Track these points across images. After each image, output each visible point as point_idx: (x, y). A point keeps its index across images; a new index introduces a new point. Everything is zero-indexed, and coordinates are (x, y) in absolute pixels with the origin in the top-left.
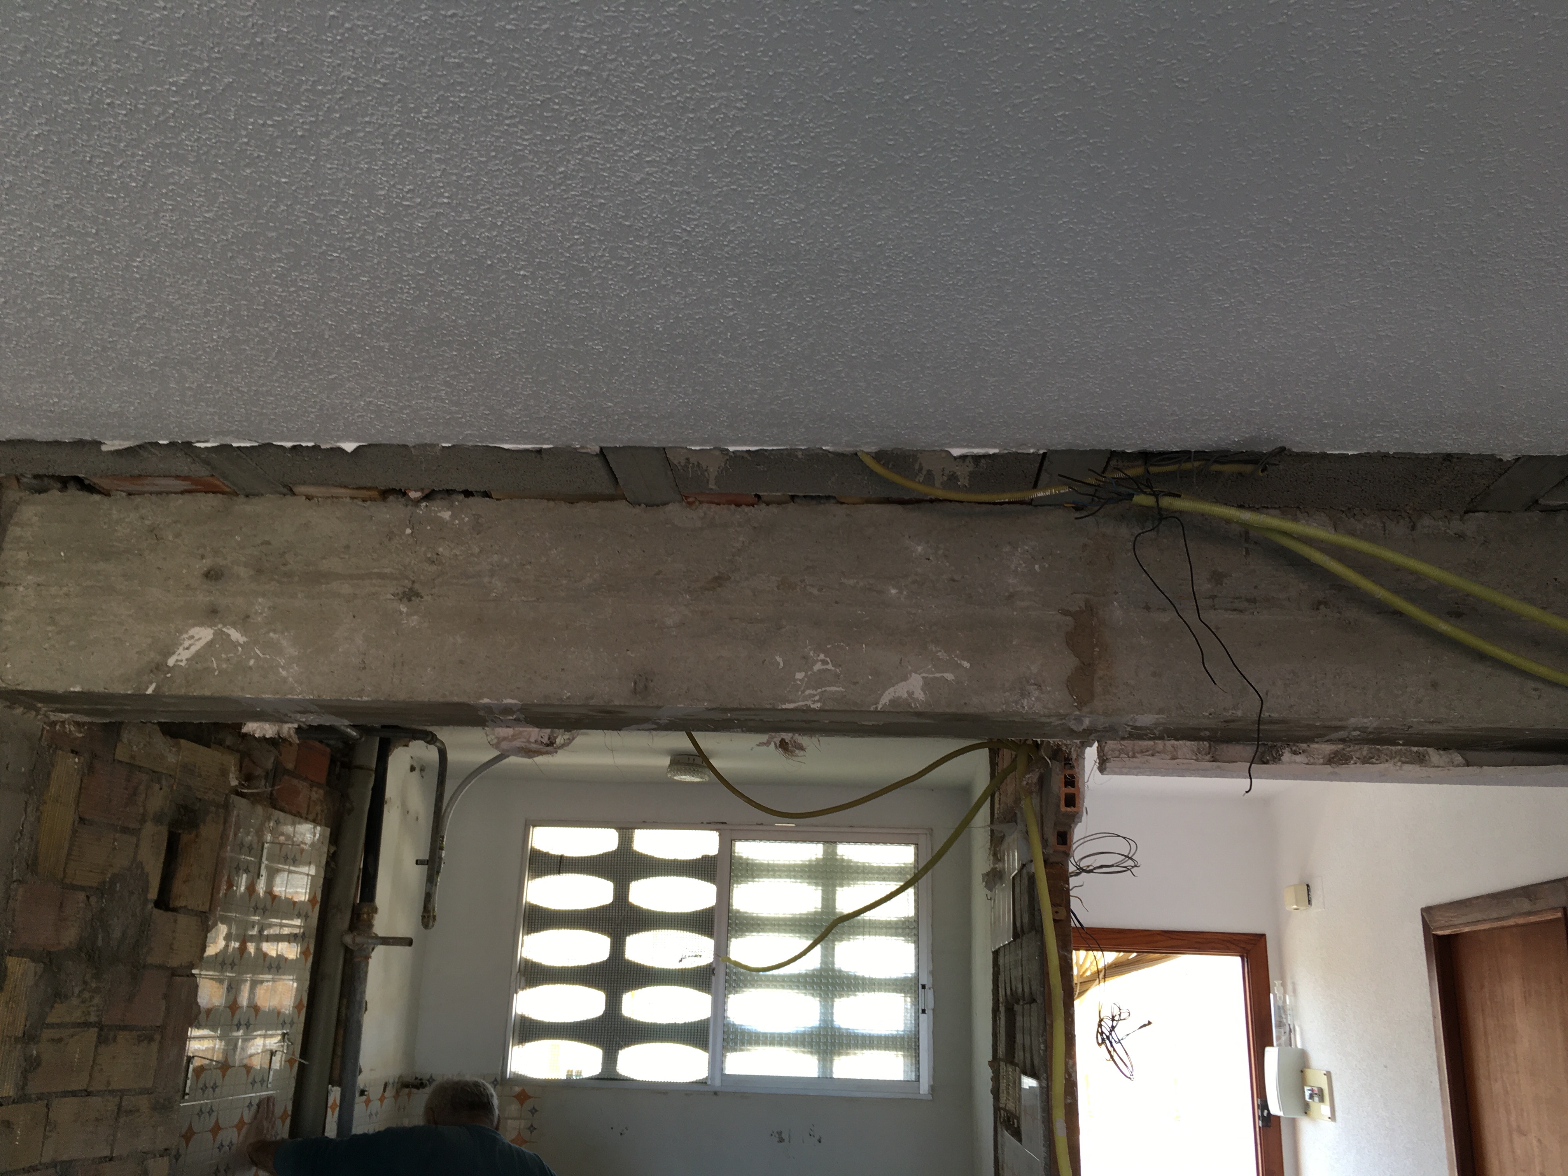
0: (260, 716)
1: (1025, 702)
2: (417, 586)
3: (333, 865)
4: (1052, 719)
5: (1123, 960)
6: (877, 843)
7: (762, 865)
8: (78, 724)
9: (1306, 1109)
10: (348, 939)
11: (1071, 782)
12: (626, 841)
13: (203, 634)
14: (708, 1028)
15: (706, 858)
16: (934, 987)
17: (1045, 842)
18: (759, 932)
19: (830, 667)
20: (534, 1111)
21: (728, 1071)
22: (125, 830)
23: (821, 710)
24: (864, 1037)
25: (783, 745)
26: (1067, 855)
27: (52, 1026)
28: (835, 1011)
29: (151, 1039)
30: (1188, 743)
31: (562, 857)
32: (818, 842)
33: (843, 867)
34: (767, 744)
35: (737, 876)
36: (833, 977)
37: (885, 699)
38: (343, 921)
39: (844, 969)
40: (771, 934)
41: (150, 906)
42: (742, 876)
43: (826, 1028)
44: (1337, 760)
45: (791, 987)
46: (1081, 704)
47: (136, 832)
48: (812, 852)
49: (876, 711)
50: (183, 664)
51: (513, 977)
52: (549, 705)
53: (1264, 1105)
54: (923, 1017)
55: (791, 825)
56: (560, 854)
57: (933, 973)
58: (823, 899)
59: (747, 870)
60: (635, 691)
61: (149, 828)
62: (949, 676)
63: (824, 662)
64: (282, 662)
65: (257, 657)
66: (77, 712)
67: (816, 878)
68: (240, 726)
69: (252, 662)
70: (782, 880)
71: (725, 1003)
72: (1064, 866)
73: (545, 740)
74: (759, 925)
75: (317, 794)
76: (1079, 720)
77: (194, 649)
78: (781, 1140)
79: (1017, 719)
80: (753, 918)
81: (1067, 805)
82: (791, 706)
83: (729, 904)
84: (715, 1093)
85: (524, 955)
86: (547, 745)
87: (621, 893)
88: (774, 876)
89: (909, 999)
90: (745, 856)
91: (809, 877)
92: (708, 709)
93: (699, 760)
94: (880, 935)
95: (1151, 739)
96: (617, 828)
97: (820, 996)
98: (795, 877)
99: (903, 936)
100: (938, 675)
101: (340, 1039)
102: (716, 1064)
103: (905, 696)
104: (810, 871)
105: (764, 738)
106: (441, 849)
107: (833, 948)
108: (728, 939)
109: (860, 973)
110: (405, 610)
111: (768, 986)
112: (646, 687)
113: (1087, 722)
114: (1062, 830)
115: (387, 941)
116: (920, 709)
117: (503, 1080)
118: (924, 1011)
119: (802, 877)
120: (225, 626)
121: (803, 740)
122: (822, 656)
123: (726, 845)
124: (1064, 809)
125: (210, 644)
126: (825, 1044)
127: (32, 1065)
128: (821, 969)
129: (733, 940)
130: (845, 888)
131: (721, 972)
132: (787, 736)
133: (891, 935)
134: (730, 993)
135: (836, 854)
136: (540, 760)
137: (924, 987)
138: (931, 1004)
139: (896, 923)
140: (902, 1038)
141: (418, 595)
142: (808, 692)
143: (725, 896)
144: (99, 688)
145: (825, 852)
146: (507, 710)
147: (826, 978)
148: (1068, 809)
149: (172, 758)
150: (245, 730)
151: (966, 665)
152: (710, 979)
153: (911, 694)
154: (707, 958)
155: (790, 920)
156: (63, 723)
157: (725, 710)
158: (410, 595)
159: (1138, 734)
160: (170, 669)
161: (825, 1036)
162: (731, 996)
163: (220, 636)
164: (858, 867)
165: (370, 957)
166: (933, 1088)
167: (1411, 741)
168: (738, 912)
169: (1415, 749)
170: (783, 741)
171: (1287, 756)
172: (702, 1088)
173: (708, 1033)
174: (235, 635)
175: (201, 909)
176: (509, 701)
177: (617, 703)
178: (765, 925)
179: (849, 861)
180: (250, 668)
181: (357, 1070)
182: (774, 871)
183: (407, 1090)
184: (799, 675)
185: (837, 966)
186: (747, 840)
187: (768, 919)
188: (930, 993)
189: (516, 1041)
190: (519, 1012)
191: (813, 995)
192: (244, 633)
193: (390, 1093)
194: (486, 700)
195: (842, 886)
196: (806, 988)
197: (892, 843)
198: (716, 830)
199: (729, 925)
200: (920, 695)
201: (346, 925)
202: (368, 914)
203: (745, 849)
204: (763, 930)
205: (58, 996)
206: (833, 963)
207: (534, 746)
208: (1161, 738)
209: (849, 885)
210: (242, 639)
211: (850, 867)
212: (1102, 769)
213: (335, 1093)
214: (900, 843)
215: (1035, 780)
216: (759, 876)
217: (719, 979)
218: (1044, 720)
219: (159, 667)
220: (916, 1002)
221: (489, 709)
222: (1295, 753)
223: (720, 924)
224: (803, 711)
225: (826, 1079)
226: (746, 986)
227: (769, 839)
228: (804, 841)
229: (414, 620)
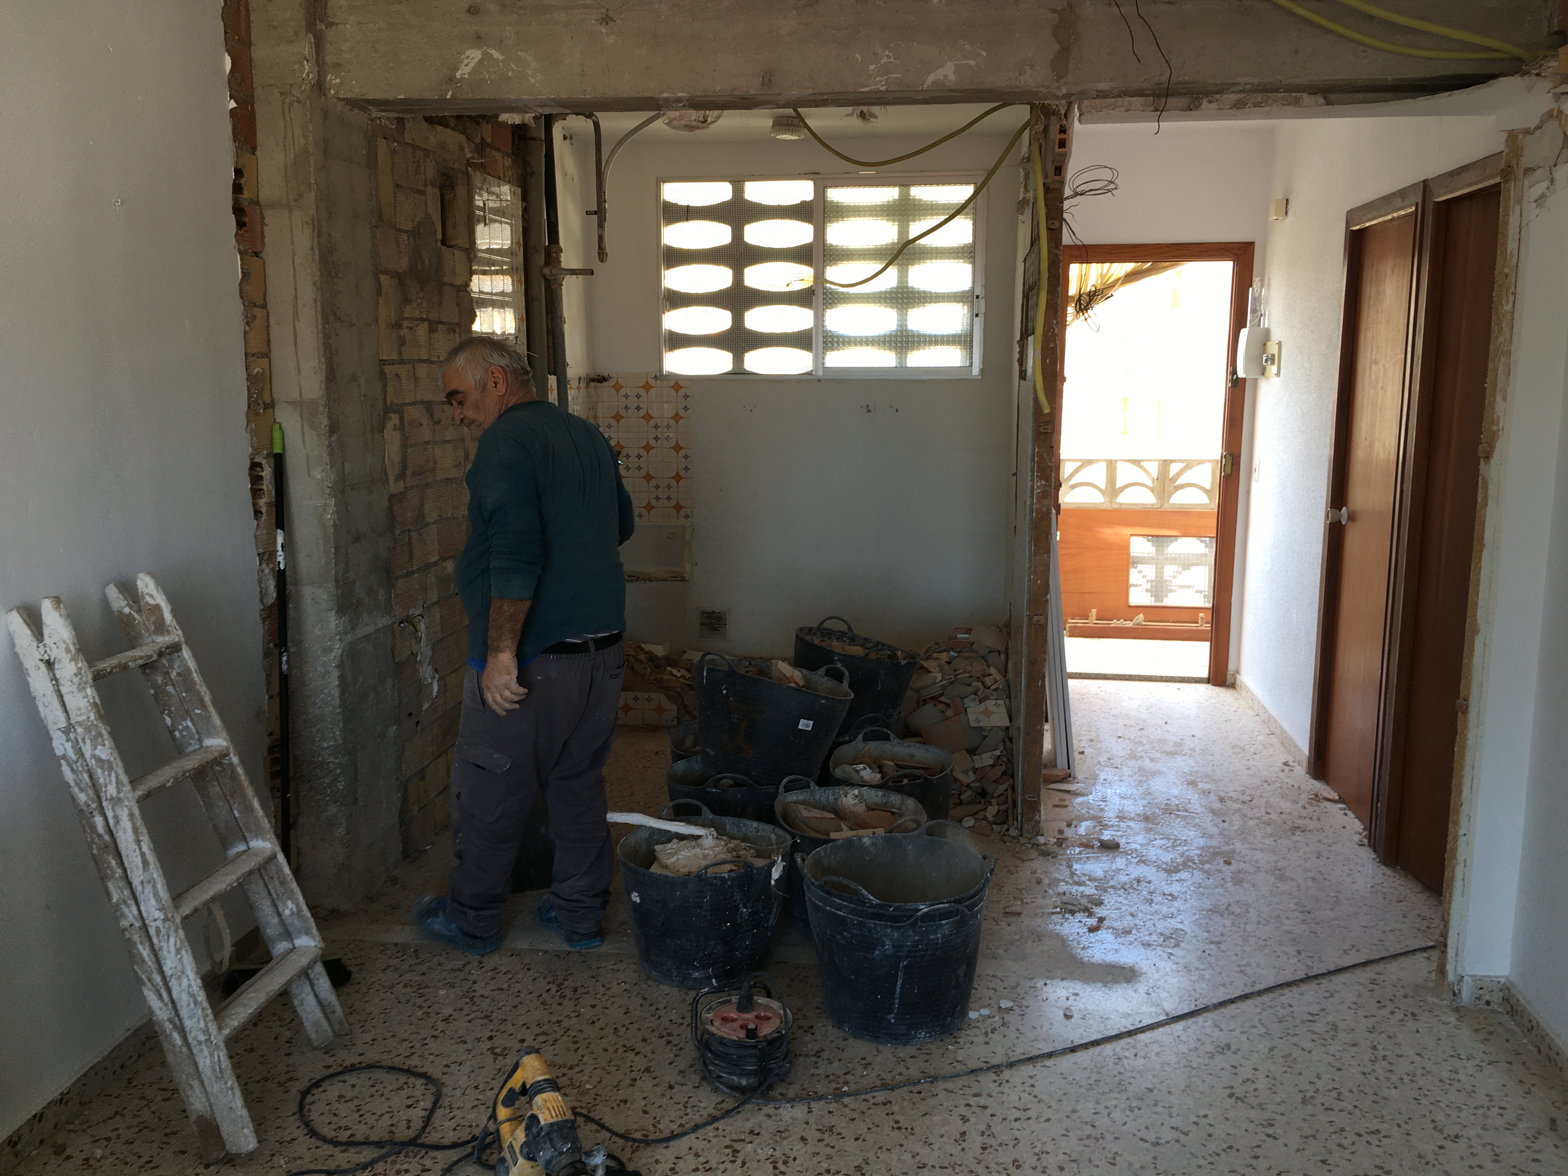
0: (511, 109)
1: (1022, 78)
2: (611, 14)
3: (526, 216)
4: (1042, 89)
5: (1140, 268)
6: (944, 184)
7: (849, 206)
8: (388, 118)
9: (1263, 372)
10: (546, 271)
11: (1063, 130)
12: (738, 191)
13: (474, 55)
14: (811, 334)
15: (803, 203)
16: (986, 297)
17: (1045, 175)
18: (848, 261)
19: (892, 60)
20: (686, 396)
21: (827, 365)
22: (418, 192)
23: (887, 91)
24: (930, 336)
25: (862, 115)
26: (1062, 183)
27: (407, 319)
28: (908, 318)
29: (455, 332)
30: (1139, 99)
31: (688, 207)
32: (895, 185)
33: (915, 205)
34: (852, 114)
35: (829, 216)
36: (907, 293)
37: (929, 82)
38: (539, 259)
39: (915, 287)
40: (858, 262)
41: (439, 244)
42: (834, 217)
43: (901, 331)
44: (1239, 105)
45: (874, 302)
46: (1059, 78)
47: (423, 193)
48: (889, 194)
49: (922, 90)
50: (466, 76)
51: (660, 302)
52: (707, 96)
53: (1234, 372)
54: (976, 320)
55: (870, 172)
56: (686, 204)
57: (985, 286)
58: (899, 232)
59: (838, 212)
60: (763, 84)
61: (430, 190)
62: (972, 63)
63: (888, 57)
64: (530, 73)
65: (513, 70)
66: (393, 111)
67: (893, 215)
68: (497, 116)
69: (510, 73)
70: (866, 219)
71: (823, 316)
72: (1061, 191)
73: (701, 119)
74: (848, 255)
75: (508, 162)
76: (1058, 88)
77: (472, 65)
78: (869, 411)
79: (1018, 90)
80: (843, 250)
81: (1060, 147)
82: (866, 89)
83: (824, 240)
84: (819, 380)
85: (667, 286)
86: (703, 122)
87: (738, 235)
88: (859, 216)
89: (966, 307)
90: (835, 200)
91: (888, 215)
92: (811, 94)
93: (796, 121)
94: (945, 259)
95: (1114, 97)
96: (730, 182)
97: (897, 307)
98: (876, 215)
99: (963, 258)
100: (964, 62)
101: (551, 344)
102: (819, 360)
103: (942, 78)
104: (888, 210)
105: (849, 109)
106: (605, 202)
107: (907, 271)
108: (824, 267)
109: (927, 289)
110: (604, 31)
111: (856, 302)
112: (770, 80)
113: (1064, 90)
114: (1058, 164)
115: (573, 272)
116: (952, 87)
117: (660, 376)
118: (977, 315)
119: (882, 215)
120: (488, 48)
121: (875, 109)
122: (887, 52)
123: (820, 192)
124: (1057, 150)
125: (481, 62)
126: (901, 342)
127: (402, 342)
128: (897, 288)
129: (828, 268)
130: (917, 223)
131: (819, 293)
132: (865, 109)
133: (954, 258)
134: (827, 308)
135: (909, 195)
136: (697, 132)
137: (978, 297)
138: (983, 310)
139: (957, 248)
140: (960, 336)
141: (612, 20)
142: (878, 79)
143: (820, 233)
144: (415, 96)
145: (901, 194)
146: (679, 100)
147: (902, 293)
148: (1060, 150)
149: (433, 140)
150: (500, 119)
151: (984, 53)
152: (811, 298)
153: (946, 77)
154: (808, 283)
155: (873, 250)
156: (380, 118)
157: (822, 94)
158: (606, 20)
159: (1102, 95)
160: (459, 81)
161: (901, 336)
162: (828, 310)
163: (486, 56)
164: (927, 205)
165: (562, 285)
166: (982, 371)
167: (1289, 89)
168: (831, 245)
169: (1294, 95)
170: (862, 112)
171: (1205, 104)
172: (809, 377)
173: (811, 338)
174: (496, 54)
175: (465, 246)
176: (681, 94)
177: (752, 92)
178: (855, 255)
179: (920, 200)
180: (510, 78)
181: (564, 364)
182: (859, 211)
183: (593, 384)
184: (872, 67)
185: (910, 285)
186: (837, 187)
187: (855, 250)
188: (982, 302)
189: (667, 347)
190: (668, 328)
191: (892, 307)
192: (502, 53)
193: (583, 385)
194: (666, 95)
195: (914, 221)
196: (886, 302)
197: (955, 184)
198: (812, 179)
199: (824, 256)
200: (952, 77)
201: (543, 262)
202: (556, 253)
203: (836, 195)
204: (852, 259)
205: (406, 301)
206: (907, 282)
207: (694, 123)
208: (1120, 97)
209: (920, 220)
210: (501, 58)
211: (921, 205)
212: (1080, 121)
213: (552, 380)
214: (962, 184)
215: (1041, 130)
216: (848, 216)
217: (818, 298)
218: (1035, 89)
219: (451, 79)
220: (972, 308)
221: (666, 100)
222: (1210, 102)
223: (817, 256)
224: (875, 92)
225: (902, 368)
226: (839, 302)
227: (854, 185)
228: (883, 185)
229: (612, 39)
